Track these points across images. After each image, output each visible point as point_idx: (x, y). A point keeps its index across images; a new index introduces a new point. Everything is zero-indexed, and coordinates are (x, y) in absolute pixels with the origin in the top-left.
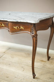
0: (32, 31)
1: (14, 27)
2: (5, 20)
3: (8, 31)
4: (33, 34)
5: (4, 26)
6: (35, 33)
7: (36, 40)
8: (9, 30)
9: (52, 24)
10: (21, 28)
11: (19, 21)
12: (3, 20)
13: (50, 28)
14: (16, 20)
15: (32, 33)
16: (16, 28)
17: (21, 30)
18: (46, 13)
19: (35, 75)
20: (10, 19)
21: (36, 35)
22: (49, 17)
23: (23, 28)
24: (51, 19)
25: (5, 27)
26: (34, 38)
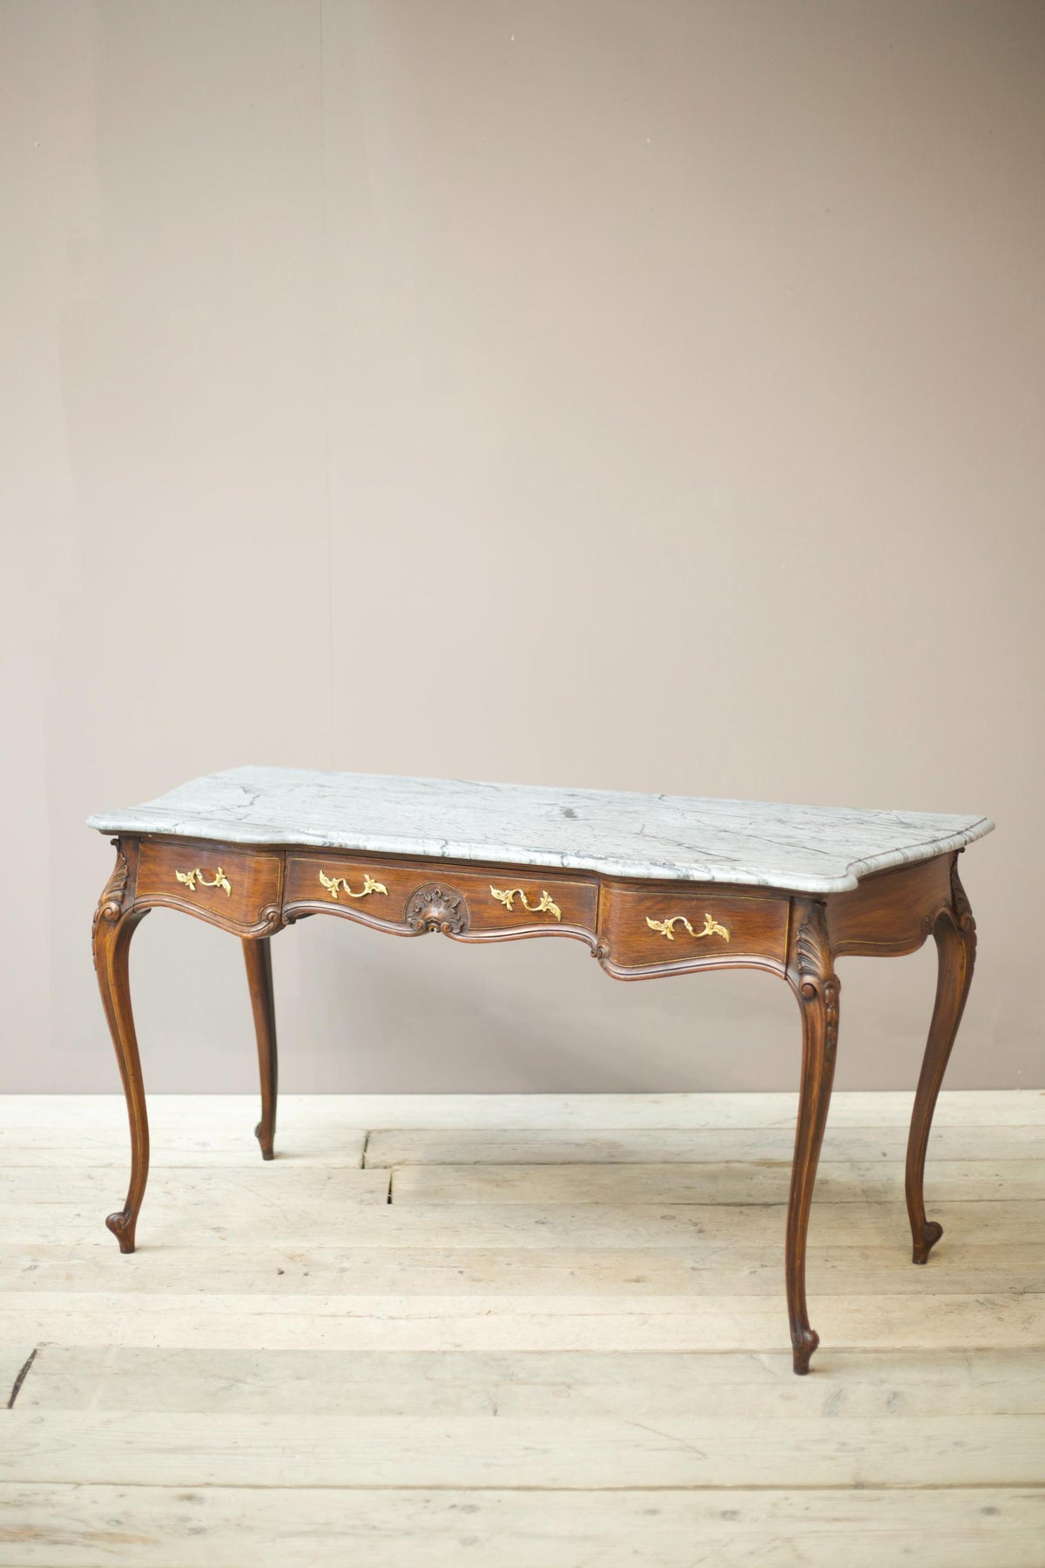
0: (796, 951)
1: (652, 924)
2: (573, 862)
3: (598, 954)
4: (808, 979)
5: (556, 910)
6: (820, 970)
7: (833, 1024)
8: (605, 949)
9: (954, 908)
10: (708, 931)
11: (699, 875)
12: (554, 861)
13: (931, 939)
14: (671, 866)
15: (802, 972)
16: (666, 927)
17: (710, 945)
18: (895, 814)
19: (816, 1340)
20: (618, 858)
21: (833, 982)
22: (927, 851)
23: (724, 932)
24: (946, 862)
25: (566, 919)
26: (815, 1007)
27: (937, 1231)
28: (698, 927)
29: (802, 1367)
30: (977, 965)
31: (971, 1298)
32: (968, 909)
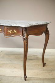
4: (24, 37)
9: (47, 31)
11: (13, 25)
16: (10, 31)
17: (14, 33)
23: (16, 32)
27: (45, 64)
28: (13, 31)
29: (25, 80)
30: (49, 37)
31: (47, 71)
32: (48, 31)
